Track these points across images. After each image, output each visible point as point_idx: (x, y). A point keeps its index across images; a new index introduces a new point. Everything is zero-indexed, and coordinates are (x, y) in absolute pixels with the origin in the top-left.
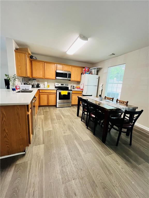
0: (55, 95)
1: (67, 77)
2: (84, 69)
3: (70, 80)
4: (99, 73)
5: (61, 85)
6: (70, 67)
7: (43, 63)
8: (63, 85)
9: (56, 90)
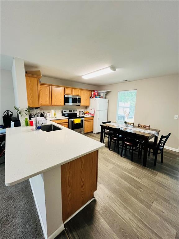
0: (67, 124)
1: (77, 103)
2: (93, 93)
3: (79, 105)
4: (107, 97)
5: (70, 111)
6: (79, 90)
7: (49, 87)
8: (71, 111)
9: (68, 119)
